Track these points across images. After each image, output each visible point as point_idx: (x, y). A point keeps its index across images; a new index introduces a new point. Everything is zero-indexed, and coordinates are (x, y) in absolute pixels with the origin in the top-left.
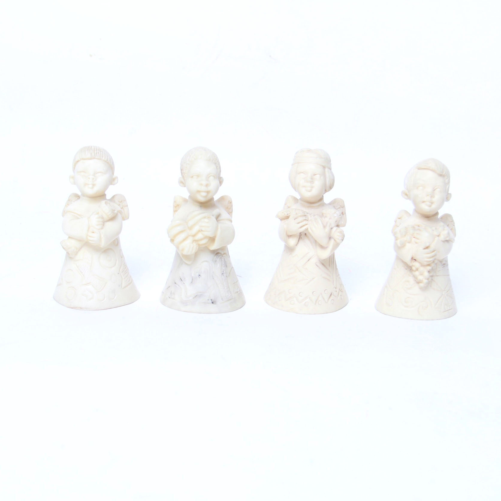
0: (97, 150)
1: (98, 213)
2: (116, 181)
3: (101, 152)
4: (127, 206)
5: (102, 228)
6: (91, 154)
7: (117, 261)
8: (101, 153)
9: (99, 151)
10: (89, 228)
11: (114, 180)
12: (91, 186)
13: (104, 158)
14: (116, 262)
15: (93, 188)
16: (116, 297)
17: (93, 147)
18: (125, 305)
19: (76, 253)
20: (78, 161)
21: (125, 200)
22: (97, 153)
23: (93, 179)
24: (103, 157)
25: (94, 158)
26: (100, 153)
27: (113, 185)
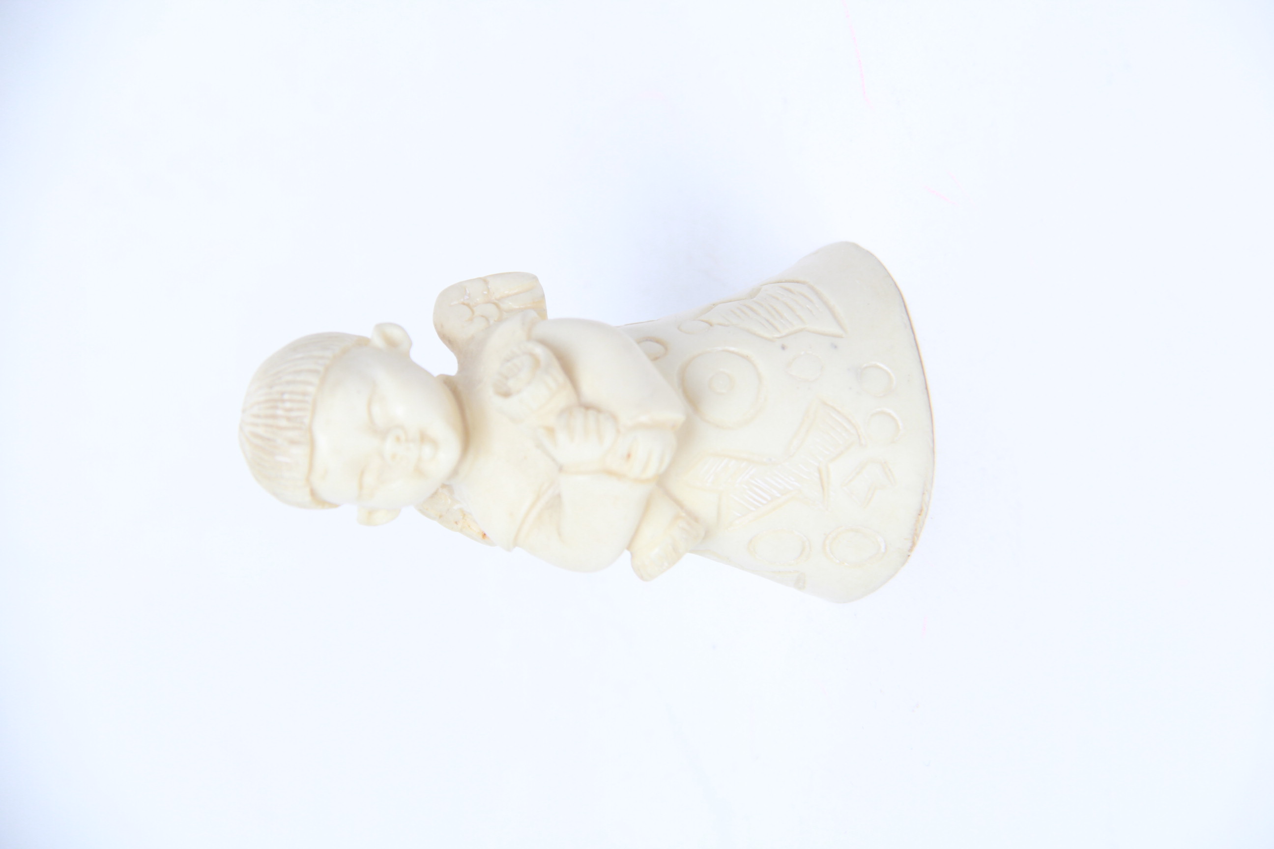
0: (274, 417)
1: (551, 431)
2: (396, 334)
3: (283, 401)
4: (485, 280)
5: (614, 418)
6: (293, 442)
7: (732, 349)
8: (291, 401)
9: (276, 408)
10: (610, 473)
11: (392, 343)
12: (427, 450)
13: (311, 389)
14: (733, 352)
15: (435, 443)
16: (881, 365)
17: (261, 431)
18: (912, 328)
19: (693, 518)
20: (313, 493)
21: (460, 288)
22: (289, 419)
23: (398, 439)
24: (305, 394)
25: (310, 430)
26: (288, 405)
27: (411, 344)
